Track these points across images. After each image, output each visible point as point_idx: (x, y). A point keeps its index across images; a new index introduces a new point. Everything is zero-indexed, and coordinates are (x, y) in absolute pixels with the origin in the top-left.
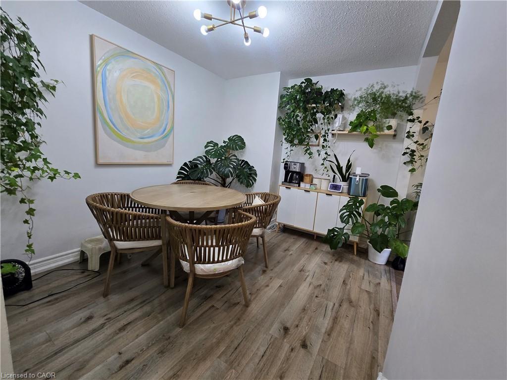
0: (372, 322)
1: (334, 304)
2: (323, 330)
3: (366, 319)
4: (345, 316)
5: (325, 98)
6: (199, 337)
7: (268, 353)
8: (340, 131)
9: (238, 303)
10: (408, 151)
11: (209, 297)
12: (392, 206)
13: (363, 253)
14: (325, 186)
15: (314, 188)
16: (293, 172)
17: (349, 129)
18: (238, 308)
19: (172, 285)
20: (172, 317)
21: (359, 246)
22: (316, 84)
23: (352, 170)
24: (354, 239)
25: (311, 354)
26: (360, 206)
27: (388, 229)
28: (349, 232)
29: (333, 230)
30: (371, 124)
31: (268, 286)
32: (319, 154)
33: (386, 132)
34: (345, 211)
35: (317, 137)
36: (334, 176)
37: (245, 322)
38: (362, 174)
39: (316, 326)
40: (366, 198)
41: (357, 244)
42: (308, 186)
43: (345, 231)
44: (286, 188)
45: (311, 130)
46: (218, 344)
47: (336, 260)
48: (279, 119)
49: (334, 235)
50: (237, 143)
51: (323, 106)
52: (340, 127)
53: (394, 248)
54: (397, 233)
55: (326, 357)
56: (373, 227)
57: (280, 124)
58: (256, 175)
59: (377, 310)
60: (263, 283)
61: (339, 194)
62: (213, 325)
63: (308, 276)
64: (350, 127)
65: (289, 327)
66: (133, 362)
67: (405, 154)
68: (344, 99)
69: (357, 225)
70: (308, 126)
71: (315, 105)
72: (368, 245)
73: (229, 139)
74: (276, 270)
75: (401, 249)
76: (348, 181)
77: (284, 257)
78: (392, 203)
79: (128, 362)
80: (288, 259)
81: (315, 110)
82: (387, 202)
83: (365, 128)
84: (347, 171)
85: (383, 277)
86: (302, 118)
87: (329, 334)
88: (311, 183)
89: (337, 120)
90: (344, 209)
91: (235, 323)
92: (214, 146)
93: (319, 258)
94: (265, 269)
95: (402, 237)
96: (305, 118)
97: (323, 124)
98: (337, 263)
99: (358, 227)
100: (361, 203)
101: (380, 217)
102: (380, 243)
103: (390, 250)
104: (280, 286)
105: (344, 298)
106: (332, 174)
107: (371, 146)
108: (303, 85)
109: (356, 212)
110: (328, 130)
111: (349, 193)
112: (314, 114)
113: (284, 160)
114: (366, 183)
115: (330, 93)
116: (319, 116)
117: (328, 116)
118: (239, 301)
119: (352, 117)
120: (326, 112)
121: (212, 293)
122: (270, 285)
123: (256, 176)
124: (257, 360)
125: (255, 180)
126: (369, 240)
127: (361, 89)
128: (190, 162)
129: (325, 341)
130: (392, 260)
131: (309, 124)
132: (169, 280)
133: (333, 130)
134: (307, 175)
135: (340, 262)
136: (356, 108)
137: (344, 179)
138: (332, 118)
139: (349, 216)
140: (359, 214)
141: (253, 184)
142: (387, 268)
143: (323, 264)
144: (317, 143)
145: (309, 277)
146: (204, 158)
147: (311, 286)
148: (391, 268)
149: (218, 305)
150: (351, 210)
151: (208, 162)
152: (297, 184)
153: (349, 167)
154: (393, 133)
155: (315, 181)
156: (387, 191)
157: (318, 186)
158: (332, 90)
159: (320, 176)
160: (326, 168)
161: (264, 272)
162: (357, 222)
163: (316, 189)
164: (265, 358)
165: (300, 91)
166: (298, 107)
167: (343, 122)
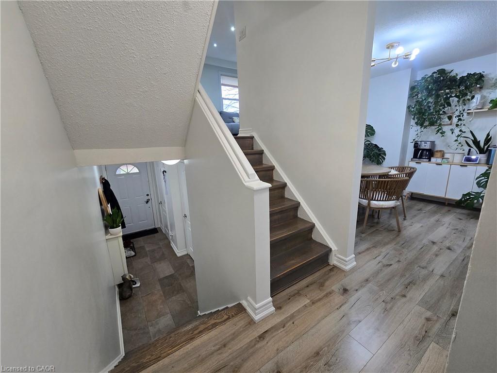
2: (463, 246)
5: (461, 83)
6: (378, 238)
8: (478, 109)
11: (372, 227)
14: (458, 159)
15: (447, 162)
16: (423, 150)
17: (489, 107)
18: (394, 232)
22: (450, 73)
23: (492, 143)
25: (455, 252)
29: (469, 194)
31: (411, 226)
32: (452, 133)
34: (483, 178)
35: (450, 118)
36: (470, 150)
37: (403, 237)
39: (457, 244)
42: (439, 160)
44: (417, 163)
45: (443, 112)
46: (391, 241)
48: (409, 107)
49: (470, 198)
51: (458, 90)
52: (478, 106)
57: (409, 111)
58: (385, 155)
60: (407, 224)
61: (475, 165)
62: (383, 236)
63: (444, 224)
64: (491, 105)
65: (435, 242)
68: (483, 81)
70: (440, 109)
71: (448, 91)
74: (415, 219)
76: (487, 153)
77: (419, 214)
80: (422, 215)
81: (449, 96)
84: (485, 144)
86: (433, 103)
88: (443, 156)
89: (474, 100)
90: (481, 177)
91: (397, 237)
93: (453, 216)
94: (405, 218)
96: (436, 103)
97: (458, 106)
106: (467, 148)
108: (435, 75)
110: (464, 110)
111: (487, 163)
112: (448, 98)
113: (414, 140)
115: (466, 78)
116: (454, 100)
118: (393, 229)
120: (462, 96)
121: (372, 225)
122: (414, 225)
124: (418, 249)
125: (384, 159)
129: (465, 250)
133: (468, 110)
134: (437, 151)
137: (481, 151)
138: (469, 100)
141: (383, 162)
143: (458, 220)
144: (449, 122)
145: (446, 225)
147: (449, 229)
149: (380, 229)
152: (427, 159)
155: (446, 156)
157: (450, 160)
158: (469, 75)
159: (452, 151)
160: (460, 143)
164: (423, 249)
165: (432, 81)
166: (429, 95)
167: (482, 101)
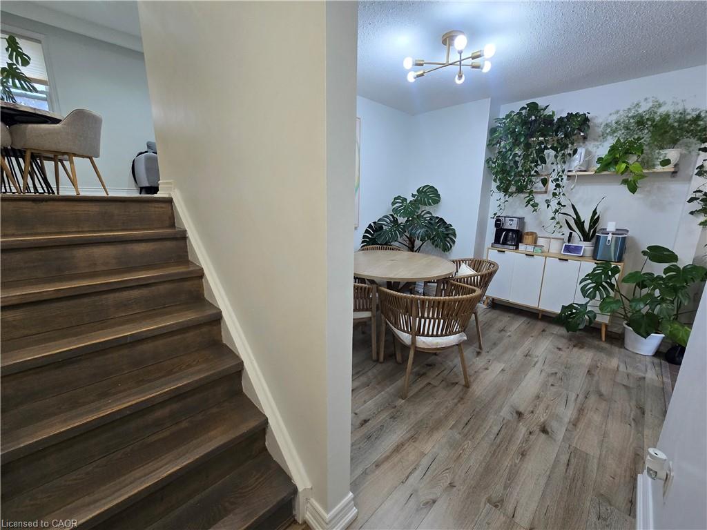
0: (633, 419)
1: (578, 395)
2: (566, 420)
3: (625, 415)
4: (594, 409)
5: (559, 127)
6: (424, 409)
7: (503, 432)
8: (581, 171)
9: (457, 383)
10: (698, 195)
11: (423, 375)
12: (667, 275)
13: (617, 339)
14: (555, 247)
15: (540, 251)
16: (508, 231)
17: (596, 169)
18: (458, 389)
19: (381, 358)
20: (391, 389)
21: (609, 330)
22: (545, 109)
23: (600, 226)
24: (603, 319)
25: (555, 440)
26: (613, 275)
27: (659, 306)
28: (597, 310)
29: (571, 307)
30: (633, 159)
31: (487, 369)
32: (548, 206)
33: (659, 169)
34: (590, 281)
35: (545, 182)
36: (571, 233)
37: (469, 401)
38: (617, 230)
39: (557, 415)
40: (622, 264)
41: (606, 326)
42: (530, 249)
43: (589, 309)
44: (499, 251)
45: (536, 172)
46: (446, 417)
47: (574, 346)
48: (488, 161)
49: (572, 313)
50: (429, 195)
51: (556, 138)
52: (581, 165)
53: (668, 332)
54: (675, 313)
55: (574, 445)
56: (634, 304)
57: (489, 167)
58: (455, 235)
59: (640, 408)
60: (481, 365)
61: (580, 259)
62: (435, 401)
63: (537, 362)
64: (599, 166)
65: (523, 412)
66: (370, 421)
67: (691, 200)
68: (589, 127)
69: (608, 300)
70: (531, 167)
71: (542, 139)
72: (625, 328)
73: (418, 191)
74: (493, 352)
75: (681, 334)
76: (594, 240)
77: (501, 339)
78: (666, 271)
79: (366, 421)
80: (506, 341)
81: (543, 146)
82: (659, 269)
83: (624, 166)
84: (591, 227)
85: (649, 370)
86: (522, 157)
87: (575, 423)
88: (535, 243)
89: (577, 156)
90: (588, 279)
91: (459, 401)
92: (402, 203)
93: (549, 342)
94: (478, 350)
95: (683, 319)
96: (526, 157)
97: (555, 163)
98: (576, 350)
99: (610, 303)
100: (616, 270)
101: (645, 291)
102: (646, 326)
103: (663, 335)
104: (503, 370)
105: (591, 390)
106: (567, 231)
107: (633, 189)
108: (524, 112)
109: (607, 283)
110: (563, 171)
111: (594, 257)
112: (542, 151)
113: (495, 214)
114: (623, 243)
115: (566, 120)
116: (550, 154)
117: (563, 152)
118: (457, 381)
119: (602, 150)
120: (560, 147)
121: (424, 371)
122: (490, 368)
123: (455, 237)
124: (492, 437)
125: (454, 242)
126: (626, 322)
127: (617, 112)
128: (375, 223)
129: (569, 431)
130: (664, 350)
131: (533, 165)
132: (378, 354)
133: (569, 171)
134: (527, 234)
135: (581, 348)
136: (609, 138)
137: (586, 237)
138: (569, 154)
139: (596, 288)
140: (612, 286)
141: (451, 246)
142: (656, 360)
143: (556, 350)
144: (544, 189)
145: (539, 363)
146: (391, 217)
147: (543, 374)
148: (663, 362)
149: (434, 383)
150: (598, 281)
151: (395, 221)
152: (514, 245)
153: (595, 221)
154: (673, 170)
155: (541, 242)
156: (659, 253)
157: (545, 249)
158: (570, 115)
159: (547, 235)
160: (558, 223)
161: (479, 353)
162: (608, 296)
163: (542, 252)
164: (500, 436)
165: (520, 121)
166: (516, 143)
167: (587, 159)
